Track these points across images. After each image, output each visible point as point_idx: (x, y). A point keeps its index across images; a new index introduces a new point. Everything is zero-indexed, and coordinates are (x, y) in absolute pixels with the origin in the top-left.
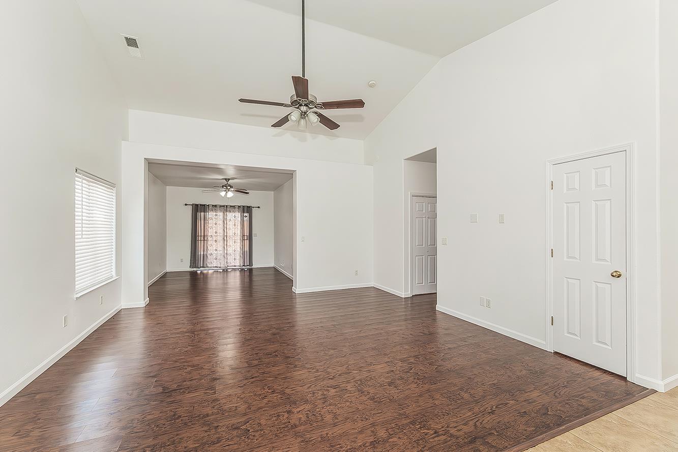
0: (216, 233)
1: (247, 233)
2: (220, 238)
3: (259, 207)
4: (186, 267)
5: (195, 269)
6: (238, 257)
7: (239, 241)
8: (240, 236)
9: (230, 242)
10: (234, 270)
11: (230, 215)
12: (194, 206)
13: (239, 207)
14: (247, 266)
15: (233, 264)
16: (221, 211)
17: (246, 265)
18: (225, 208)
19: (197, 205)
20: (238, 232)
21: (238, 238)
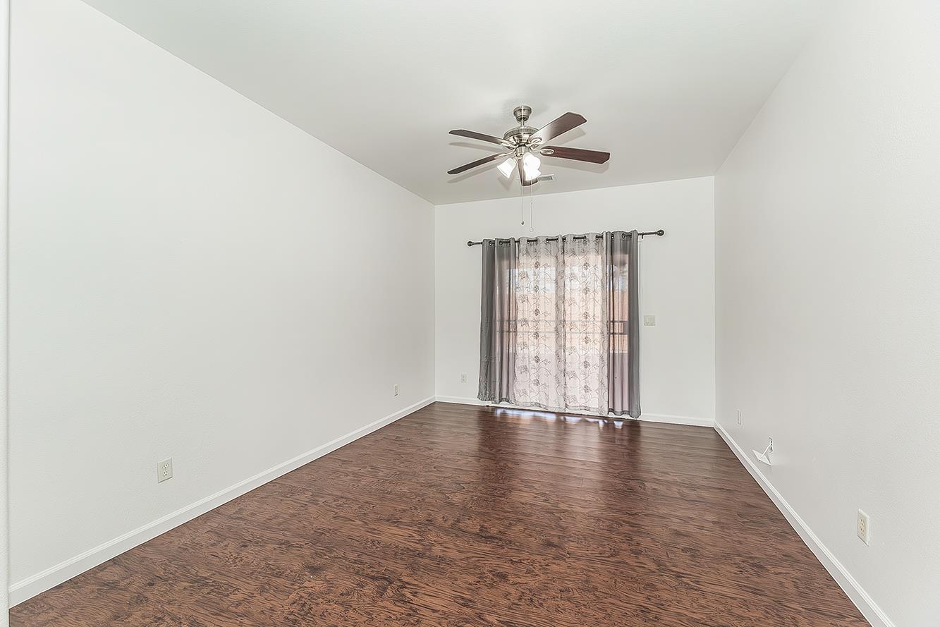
0: (537, 312)
1: (622, 313)
2: (547, 328)
3: (661, 233)
4: (469, 395)
5: (490, 403)
6: (594, 385)
7: (598, 337)
8: (602, 321)
9: (574, 340)
10: (585, 420)
11: (574, 265)
12: (486, 244)
13: (599, 237)
14: (623, 412)
15: (582, 402)
16: (549, 252)
17: (618, 409)
18: (561, 245)
19: (492, 243)
20: (597, 310)
21: (596, 328)
